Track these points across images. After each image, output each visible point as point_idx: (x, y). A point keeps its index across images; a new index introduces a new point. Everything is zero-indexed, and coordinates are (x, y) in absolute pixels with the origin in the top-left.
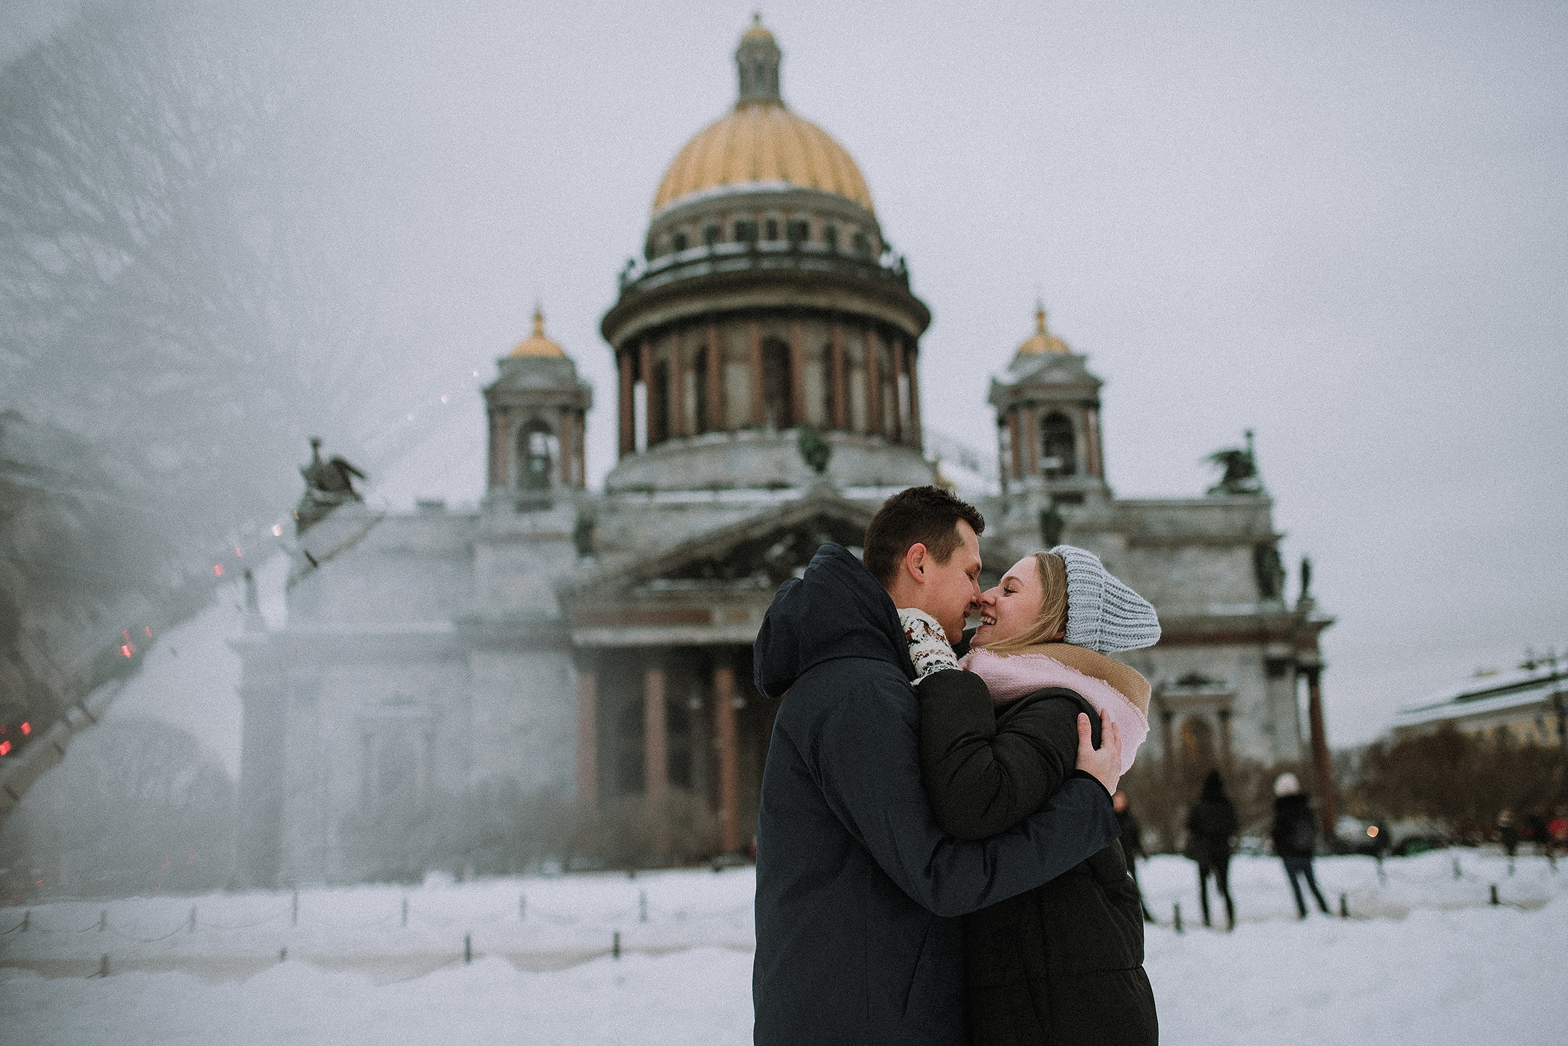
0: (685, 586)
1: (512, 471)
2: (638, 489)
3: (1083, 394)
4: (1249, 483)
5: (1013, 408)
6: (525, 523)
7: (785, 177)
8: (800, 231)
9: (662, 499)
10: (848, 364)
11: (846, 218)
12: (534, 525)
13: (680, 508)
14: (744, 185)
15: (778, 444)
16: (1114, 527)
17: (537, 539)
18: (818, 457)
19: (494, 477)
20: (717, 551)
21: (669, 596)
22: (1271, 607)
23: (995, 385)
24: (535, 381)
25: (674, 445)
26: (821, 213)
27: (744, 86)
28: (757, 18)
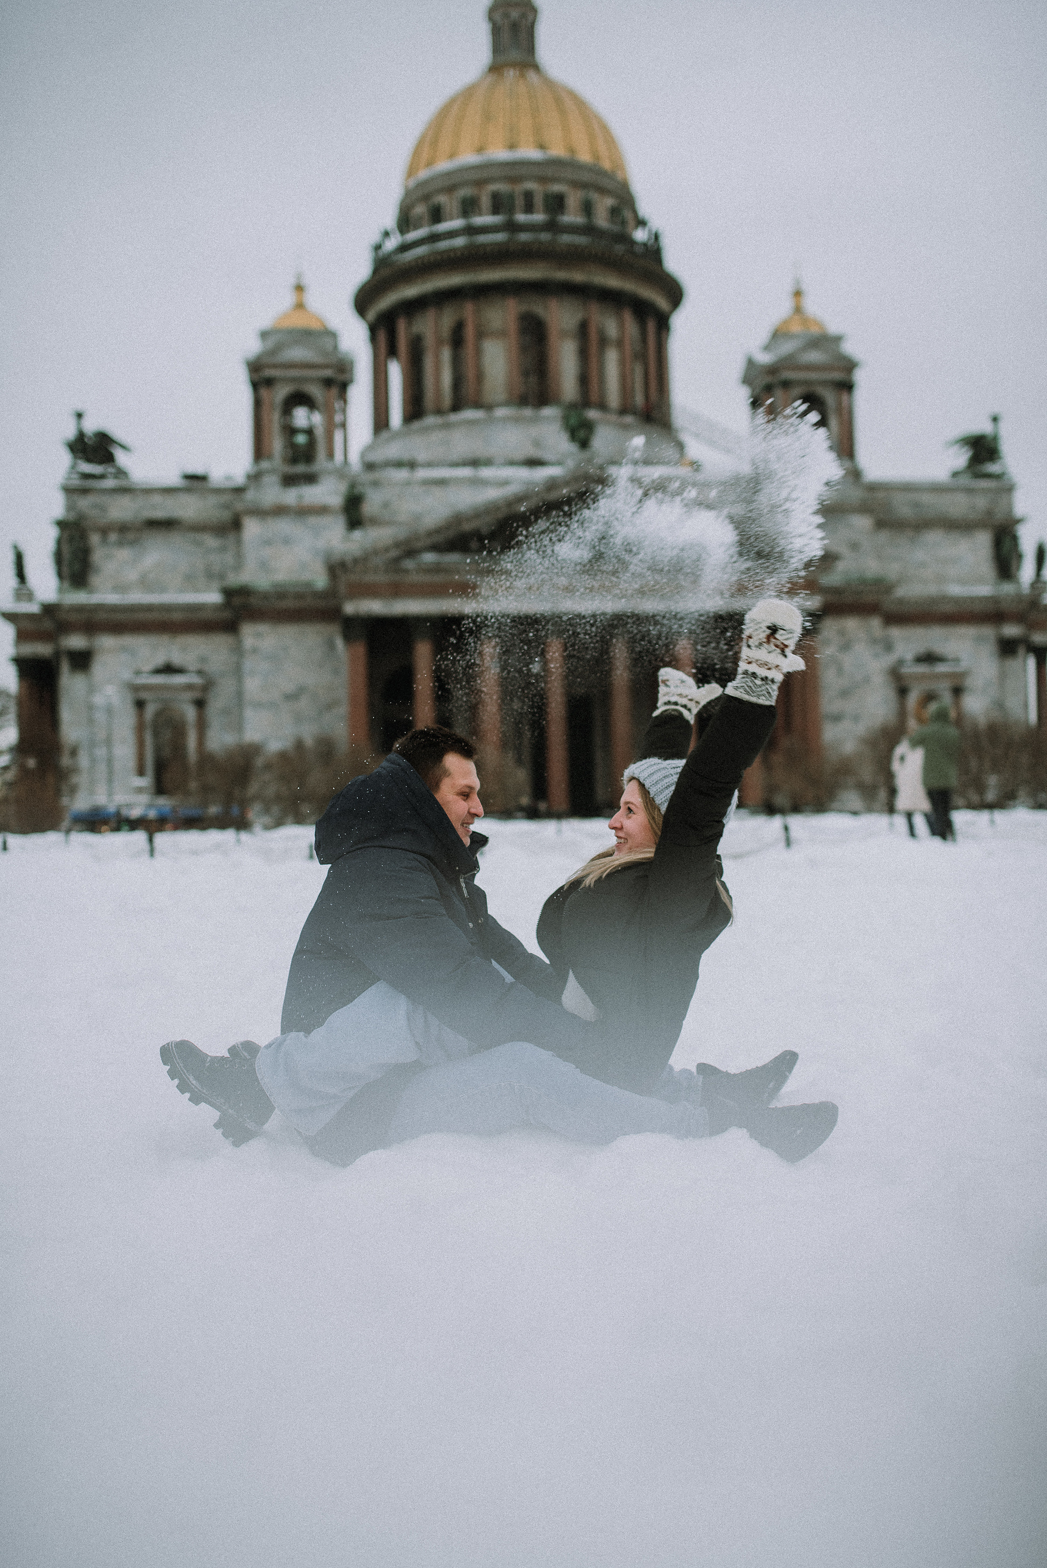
0: (453, 558)
1: (277, 444)
2: (399, 464)
3: (837, 376)
4: (993, 468)
5: (769, 389)
6: (291, 496)
7: (542, 147)
8: (556, 203)
9: (422, 473)
10: (603, 341)
11: (602, 191)
12: (300, 497)
13: (442, 482)
14: (499, 154)
15: (535, 420)
16: (864, 508)
17: (303, 512)
18: (582, 434)
19: (260, 451)
20: (484, 525)
21: (437, 569)
22: (1008, 588)
23: (751, 363)
24: (297, 353)
25: (430, 420)
26: (577, 185)
27: (497, 48)
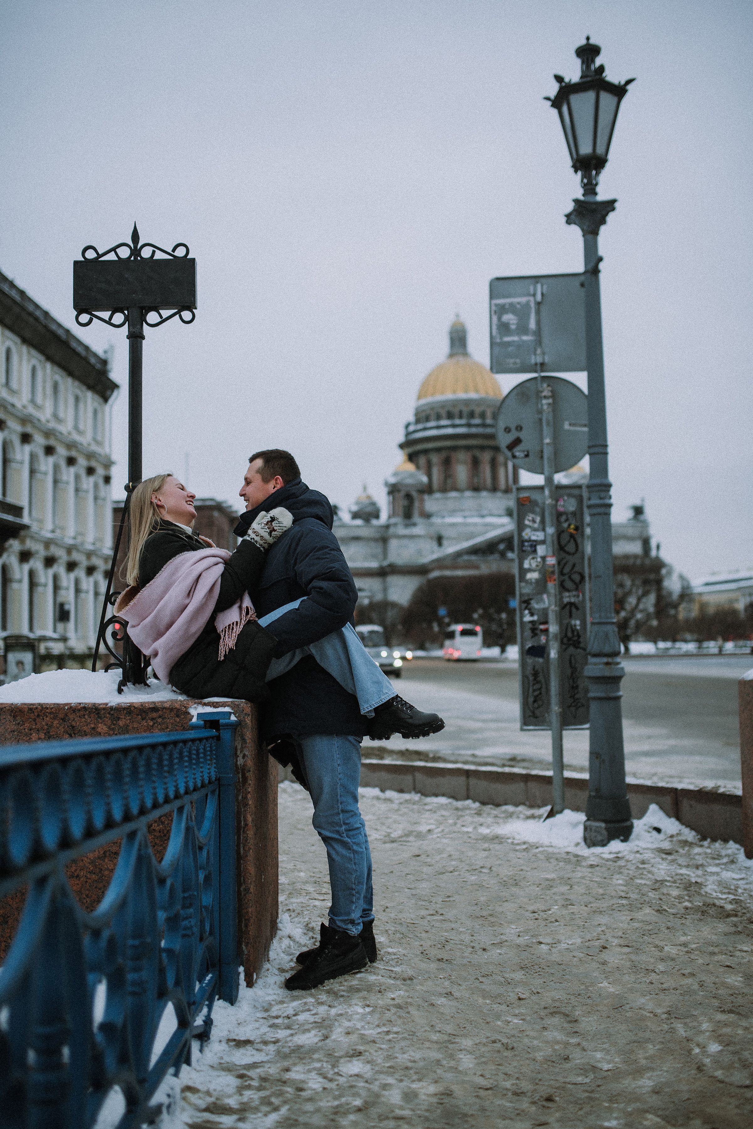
0: (473, 558)
1: (401, 512)
4: (642, 517)
6: (408, 531)
7: (478, 394)
8: (483, 415)
14: (462, 395)
17: (413, 537)
19: (394, 514)
21: (469, 561)
22: (647, 558)
25: (437, 495)
26: (490, 407)
28: (457, 316)
